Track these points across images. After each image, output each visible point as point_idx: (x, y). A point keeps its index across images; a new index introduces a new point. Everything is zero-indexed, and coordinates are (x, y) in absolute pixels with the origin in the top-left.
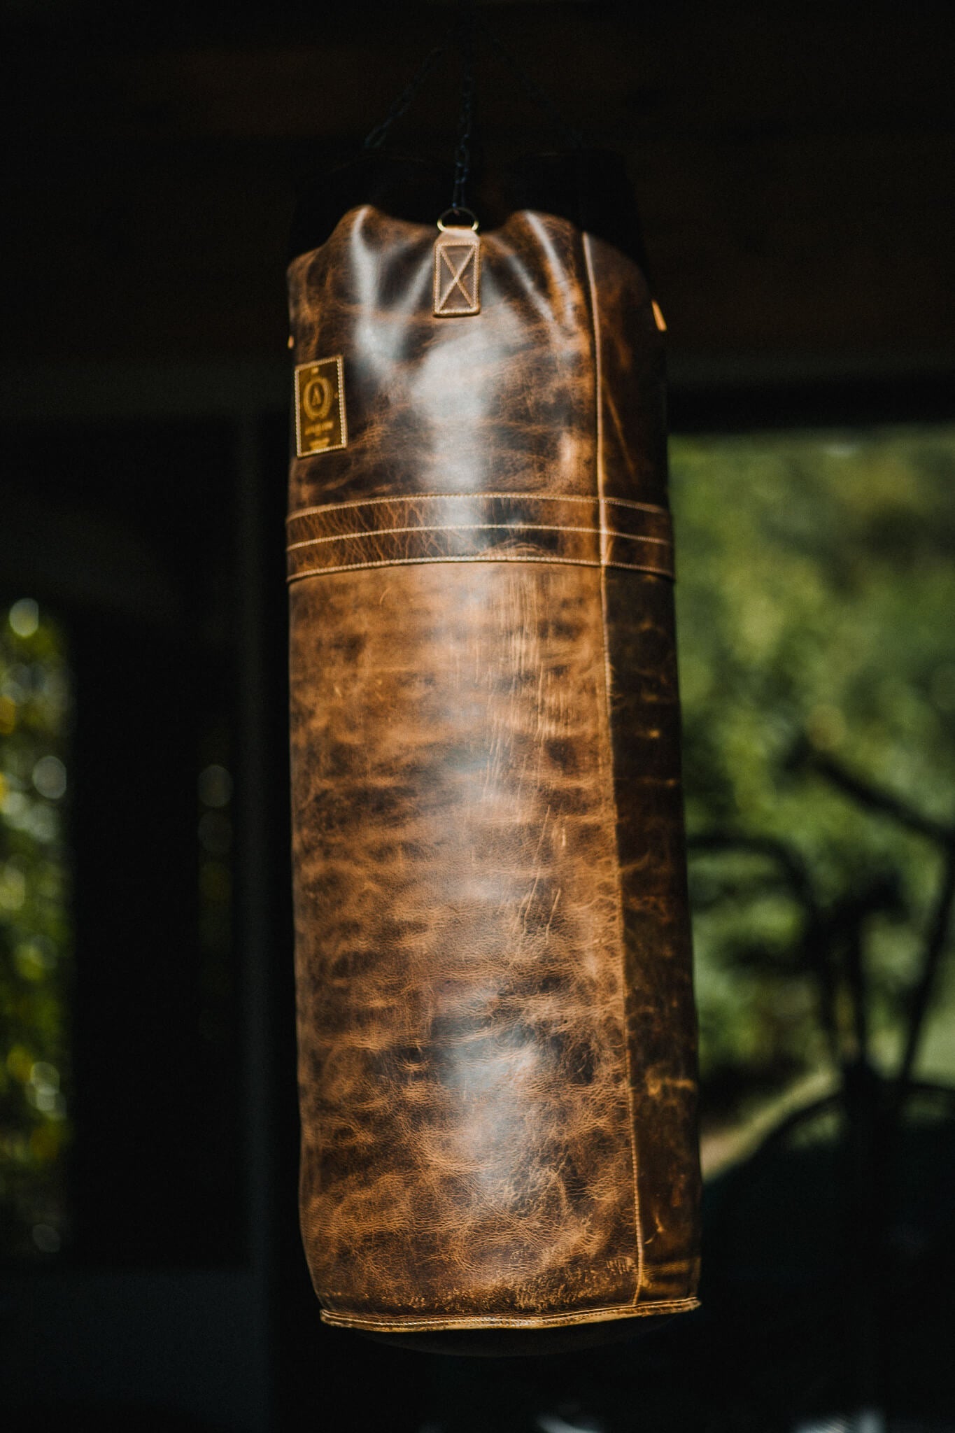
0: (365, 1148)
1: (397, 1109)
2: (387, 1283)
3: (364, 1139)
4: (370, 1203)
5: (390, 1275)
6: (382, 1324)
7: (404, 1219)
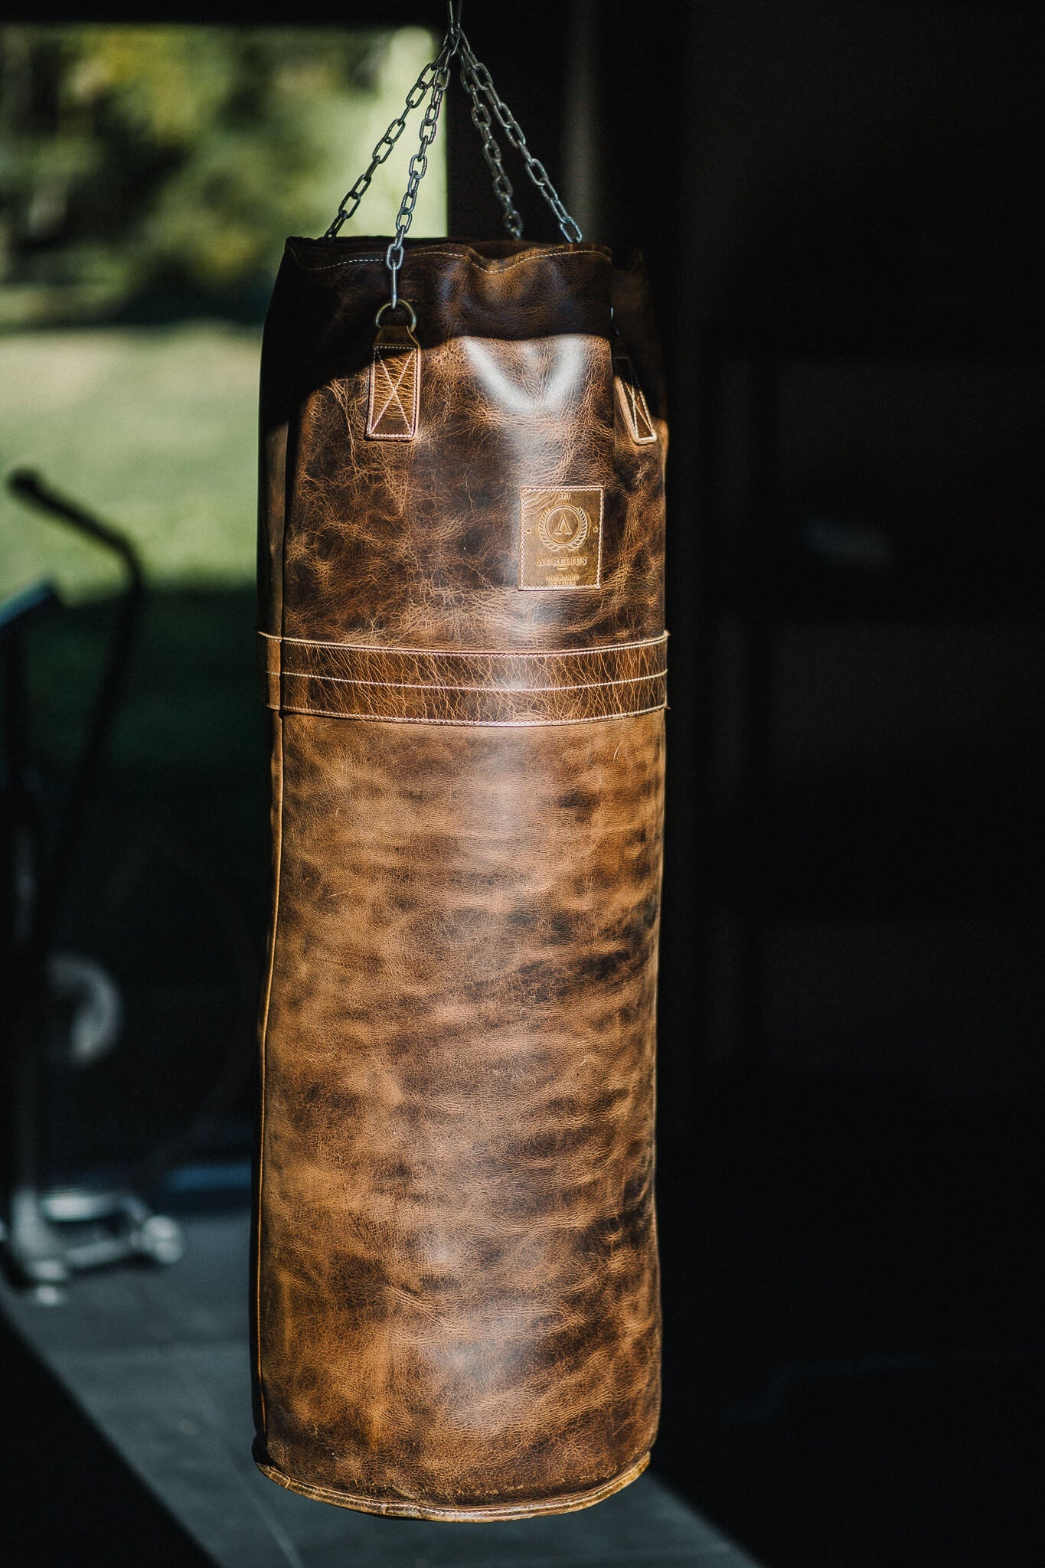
0: (577, 1331)
1: (605, 1284)
2: (589, 1461)
3: (576, 1321)
4: (580, 1386)
5: (591, 1452)
6: (571, 1504)
7: (608, 1393)
